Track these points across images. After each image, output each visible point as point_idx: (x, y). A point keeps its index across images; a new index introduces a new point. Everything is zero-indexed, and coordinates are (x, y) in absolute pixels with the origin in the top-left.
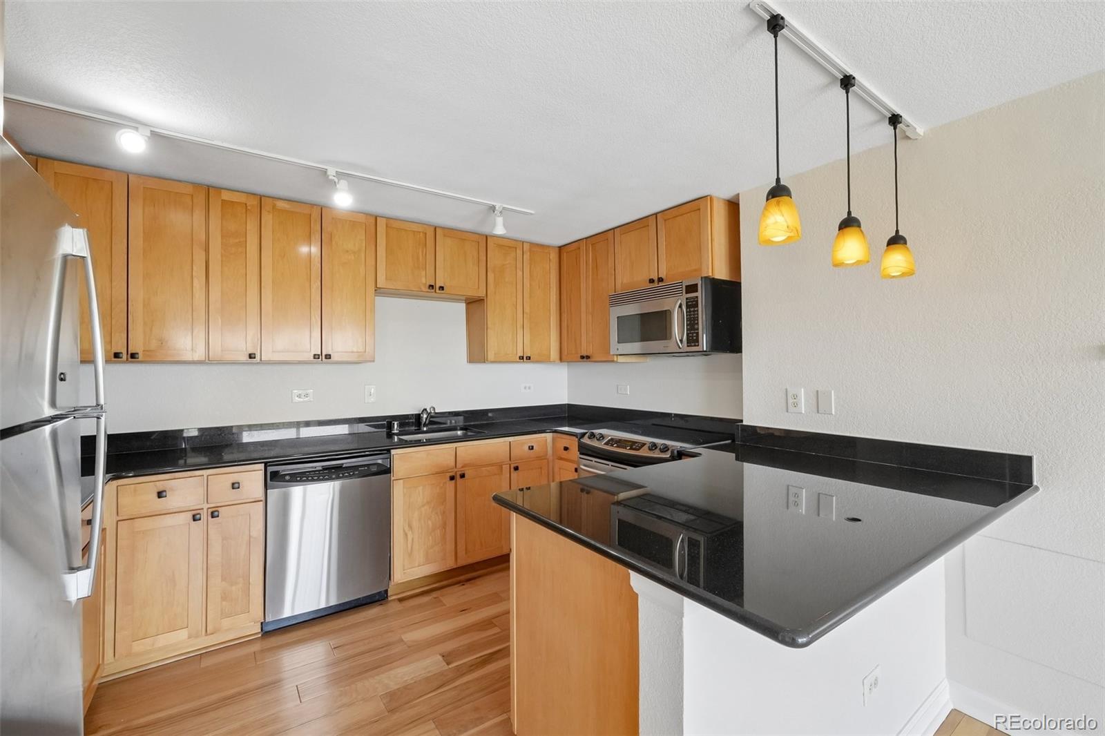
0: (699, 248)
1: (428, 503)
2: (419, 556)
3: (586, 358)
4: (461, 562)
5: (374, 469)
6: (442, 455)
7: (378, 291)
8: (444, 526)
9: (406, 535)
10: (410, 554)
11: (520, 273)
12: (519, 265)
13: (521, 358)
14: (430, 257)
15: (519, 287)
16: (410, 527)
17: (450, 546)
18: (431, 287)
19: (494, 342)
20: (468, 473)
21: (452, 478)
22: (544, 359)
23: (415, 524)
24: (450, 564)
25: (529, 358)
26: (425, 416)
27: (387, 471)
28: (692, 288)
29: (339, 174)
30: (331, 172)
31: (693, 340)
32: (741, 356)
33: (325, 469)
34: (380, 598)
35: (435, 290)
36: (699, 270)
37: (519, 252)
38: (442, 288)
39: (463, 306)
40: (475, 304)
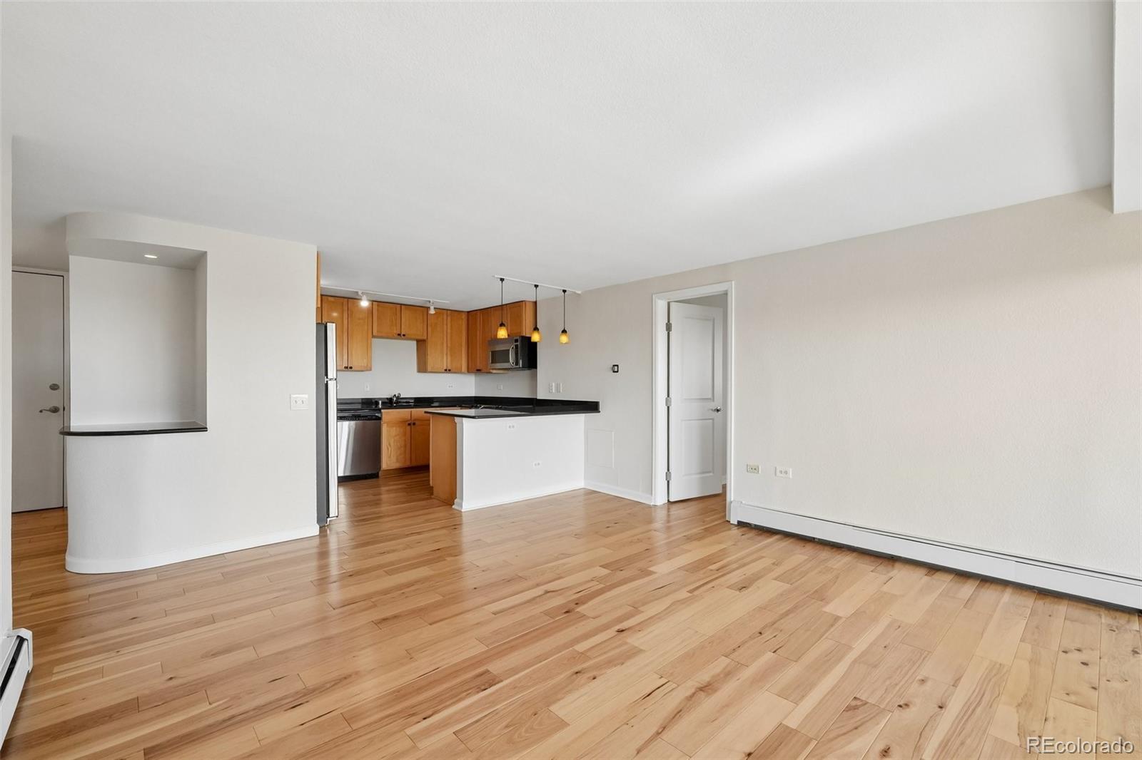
0: (521, 322)
1: (398, 435)
2: (394, 459)
3: (479, 370)
4: (414, 464)
5: (374, 417)
6: (404, 413)
7: (373, 337)
8: (405, 446)
9: (388, 449)
10: (390, 457)
11: (445, 326)
12: (445, 322)
13: (446, 370)
14: (398, 321)
15: (445, 333)
16: (390, 445)
17: (408, 456)
18: (399, 335)
19: (431, 361)
20: (417, 423)
21: (409, 424)
22: (459, 372)
23: (392, 444)
24: (408, 464)
25: (449, 370)
26: (395, 399)
27: (380, 419)
28: (516, 341)
29: (362, 293)
30: (360, 293)
31: (517, 363)
32: (537, 371)
33: (353, 415)
34: (375, 476)
35: (400, 336)
36: (520, 332)
37: (445, 317)
38: (404, 335)
39: (415, 342)
40: (421, 344)
